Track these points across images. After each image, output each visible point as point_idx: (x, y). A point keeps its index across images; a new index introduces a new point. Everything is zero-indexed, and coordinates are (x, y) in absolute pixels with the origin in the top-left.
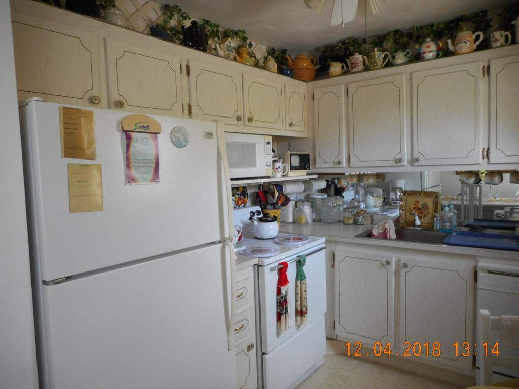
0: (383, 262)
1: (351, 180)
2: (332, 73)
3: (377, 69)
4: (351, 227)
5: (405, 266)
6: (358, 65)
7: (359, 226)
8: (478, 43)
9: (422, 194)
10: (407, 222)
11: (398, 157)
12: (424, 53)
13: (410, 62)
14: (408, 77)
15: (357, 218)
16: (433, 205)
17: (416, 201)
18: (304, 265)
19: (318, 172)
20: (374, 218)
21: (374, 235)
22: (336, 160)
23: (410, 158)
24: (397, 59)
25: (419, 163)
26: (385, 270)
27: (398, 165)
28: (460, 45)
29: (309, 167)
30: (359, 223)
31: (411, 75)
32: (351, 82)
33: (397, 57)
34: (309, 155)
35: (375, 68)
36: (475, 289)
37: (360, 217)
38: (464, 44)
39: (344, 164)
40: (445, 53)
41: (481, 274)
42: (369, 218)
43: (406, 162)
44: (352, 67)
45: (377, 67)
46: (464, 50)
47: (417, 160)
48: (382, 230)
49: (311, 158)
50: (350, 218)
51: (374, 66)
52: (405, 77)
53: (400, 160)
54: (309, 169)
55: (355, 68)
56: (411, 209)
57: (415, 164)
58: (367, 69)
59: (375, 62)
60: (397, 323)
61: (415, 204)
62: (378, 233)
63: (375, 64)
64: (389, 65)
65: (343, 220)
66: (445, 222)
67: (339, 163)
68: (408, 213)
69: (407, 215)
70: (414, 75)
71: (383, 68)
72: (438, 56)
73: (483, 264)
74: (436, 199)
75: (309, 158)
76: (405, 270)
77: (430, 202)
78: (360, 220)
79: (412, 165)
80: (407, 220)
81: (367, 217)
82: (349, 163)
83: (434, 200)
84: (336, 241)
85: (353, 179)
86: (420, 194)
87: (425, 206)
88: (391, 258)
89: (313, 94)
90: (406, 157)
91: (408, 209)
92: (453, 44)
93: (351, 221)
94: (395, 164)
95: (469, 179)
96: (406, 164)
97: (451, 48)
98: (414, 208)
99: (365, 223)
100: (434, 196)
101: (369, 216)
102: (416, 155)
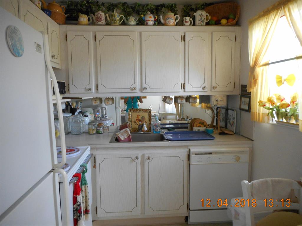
0: (134, 157)
1: (95, 103)
2: (81, 22)
3: (117, 25)
4: (94, 136)
5: (149, 158)
6: (102, 20)
7: (100, 134)
8: (177, 21)
9: (141, 111)
10: (132, 129)
11: (133, 87)
12: (148, 20)
13: (138, 24)
14: (139, 34)
15: (99, 129)
16: (148, 117)
17: (138, 115)
18: (87, 171)
19: (71, 96)
20: (109, 128)
21: (122, 140)
22: (87, 88)
23: (140, 87)
24: (131, 21)
25: (146, 91)
26: (134, 163)
27: (133, 91)
28: (168, 20)
29: (65, 92)
30: (100, 133)
31: (141, 33)
32: (98, 31)
33: (131, 20)
34: (64, 83)
35: (115, 24)
36: (189, 165)
37: (100, 128)
38: (171, 20)
39: (93, 90)
40: (158, 23)
41: (193, 156)
42: (106, 128)
43: (138, 90)
44: (97, 20)
45: (117, 24)
46: (171, 24)
47: (145, 89)
48: (127, 136)
49: (66, 85)
50: (93, 130)
51: (115, 23)
52: (137, 34)
53: (135, 89)
54: (65, 94)
55: (100, 21)
56: (135, 120)
57: (144, 91)
58: (108, 24)
59: (115, 20)
60: (143, 197)
61: (137, 117)
62: (124, 138)
63: (115, 22)
64: (124, 24)
65: (89, 131)
66: (157, 127)
67: (90, 89)
68: (133, 123)
69: (132, 124)
70: (143, 33)
71: (119, 25)
72: (154, 25)
73: (193, 150)
74: (149, 113)
75: (65, 85)
76: (149, 161)
77: (146, 115)
78: (101, 130)
79: (142, 92)
80: (132, 128)
81: (105, 128)
82: (97, 90)
83: (148, 114)
84: (96, 148)
85: (97, 102)
86: (140, 111)
87: (143, 118)
88: (138, 154)
89: (66, 36)
90: (138, 87)
91: (133, 120)
92: (163, 19)
93: (94, 132)
94: (131, 91)
95: (171, 101)
96: (138, 91)
97: (162, 21)
98: (137, 119)
99: (104, 132)
100: (149, 111)
101: (106, 127)
102: (144, 86)
